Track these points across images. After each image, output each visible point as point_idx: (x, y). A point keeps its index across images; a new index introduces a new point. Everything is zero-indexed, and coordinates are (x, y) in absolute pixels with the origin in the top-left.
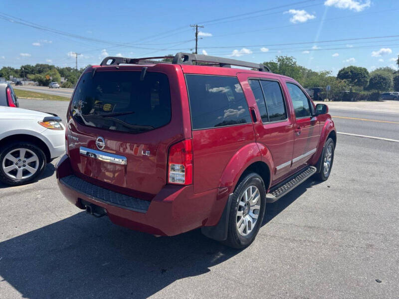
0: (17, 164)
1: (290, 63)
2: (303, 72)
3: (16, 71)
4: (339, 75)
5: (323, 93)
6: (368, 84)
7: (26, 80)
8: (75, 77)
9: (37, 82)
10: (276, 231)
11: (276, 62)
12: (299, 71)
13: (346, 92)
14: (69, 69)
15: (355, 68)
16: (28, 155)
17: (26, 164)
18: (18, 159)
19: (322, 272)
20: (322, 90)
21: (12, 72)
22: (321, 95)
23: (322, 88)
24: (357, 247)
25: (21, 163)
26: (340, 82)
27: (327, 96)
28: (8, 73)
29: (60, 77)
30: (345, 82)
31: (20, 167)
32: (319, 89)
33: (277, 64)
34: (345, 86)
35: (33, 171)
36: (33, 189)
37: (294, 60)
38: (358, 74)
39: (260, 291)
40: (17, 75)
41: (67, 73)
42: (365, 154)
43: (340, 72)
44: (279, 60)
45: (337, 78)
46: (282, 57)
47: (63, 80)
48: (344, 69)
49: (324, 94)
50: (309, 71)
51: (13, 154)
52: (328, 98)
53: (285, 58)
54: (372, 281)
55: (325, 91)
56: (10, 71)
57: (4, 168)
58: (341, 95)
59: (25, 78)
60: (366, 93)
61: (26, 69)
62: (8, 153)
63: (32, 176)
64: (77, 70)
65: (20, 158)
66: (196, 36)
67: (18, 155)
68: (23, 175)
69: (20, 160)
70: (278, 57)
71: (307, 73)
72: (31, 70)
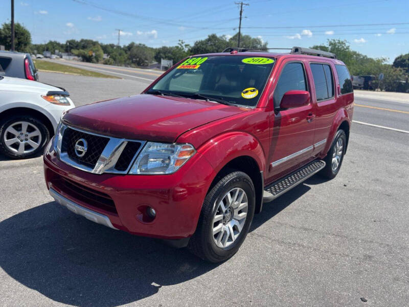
0: (19, 137)
1: (343, 47)
2: (357, 58)
3: (62, 46)
4: (394, 63)
5: (374, 81)
7: (70, 55)
8: (117, 54)
9: (80, 58)
10: (266, 231)
11: (328, 46)
12: (352, 56)
13: (401, 83)
14: (112, 46)
16: (30, 130)
17: (28, 138)
18: (20, 133)
19: (301, 281)
20: (374, 79)
21: (57, 47)
22: (372, 84)
23: (374, 76)
24: (352, 258)
25: (23, 137)
26: (396, 70)
27: (379, 85)
28: (54, 48)
29: (103, 53)
30: (401, 70)
31: (22, 141)
32: (371, 77)
33: (328, 48)
34: (400, 76)
35: (35, 145)
36: (32, 164)
37: (347, 44)
39: (221, 296)
40: (62, 50)
41: (110, 49)
42: (401, 152)
43: (396, 59)
44: (331, 44)
45: (393, 66)
46: (334, 40)
47: (105, 56)
48: (401, 57)
49: (376, 82)
50: (364, 58)
51: (15, 127)
52: (380, 88)
53: (337, 42)
54: (356, 299)
55: (378, 80)
56: (56, 46)
57: (6, 140)
58: (395, 85)
59: (70, 53)
61: (71, 44)
62: (9, 125)
63: (34, 151)
64: (120, 47)
65: (22, 132)
66: (241, 15)
67: (20, 128)
68: (26, 150)
69: (22, 134)
70: (330, 40)
71: (361, 59)
72: (75, 45)
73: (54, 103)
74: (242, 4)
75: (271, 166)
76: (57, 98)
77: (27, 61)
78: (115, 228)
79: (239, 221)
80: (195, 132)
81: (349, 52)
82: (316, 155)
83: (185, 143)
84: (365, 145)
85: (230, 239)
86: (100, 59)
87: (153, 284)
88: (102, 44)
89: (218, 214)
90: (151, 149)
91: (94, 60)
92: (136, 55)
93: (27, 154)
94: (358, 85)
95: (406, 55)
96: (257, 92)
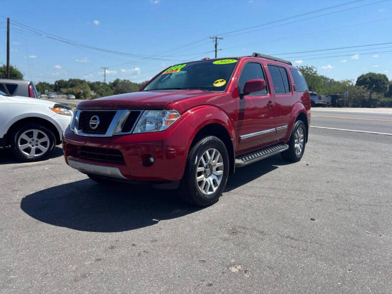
0: (30, 143)
1: (311, 72)
2: (325, 82)
3: (51, 86)
4: (357, 82)
5: (340, 99)
6: (388, 90)
7: (59, 94)
8: (104, 90)
12: (320, 80)
13: (365, 99)
14: (98, 83)
15: (374, 75)
16: (40, 136)
17: (39, 143)
18: (31, 139)
20: (340, 97)
21: (47, 87)
22: (338, 101)
23: (340, 95)
25: (34, 143)
26: (359, 88)
27: (345, 102)
28: (43, 88)
29: (90, 90)
30: (363, 88)
31: (33, 146)
32: (337, 96)
34: (364, 93)
35: (44, 149)
37: (314, 70)
38: (377, 81)
40: (51, 90)
41: (96, 86)
45: (356, 85)
46: (302, 67)
47: (92, 93)
48: (363, 76)
49: (342, 100)
50: (331, 81)
51: (28, 134)
53: (305, 68)
54: (307, 219)
55: (344, 98)
56: (45, 86)
57: (20, 146)
58: (360, 101)
59: (59, 92)
60: (387, 100)
61: (60, 84)
62: (23, 132)
63: (43, 155)
64: (106, 84)
65: (34, 138)
66: (216, 47)
67: (31, 135)
68: (36, 153)
69: (33, 140)
70: (299, 67)
71: (329, 82)
72: (64, 85)
73: (59, 114)
74: (216, 38)
75: (240, 138)
76: (62, 110)
77: (30, 87)
78: (126, 178)
79: (217, 176)
80: (177, 103)
81: (318, 77)
82: (280, 140)
83: (172, 109)
84: (328, 142)
85: (211, 189)
86: (88, 95)
87: (154, 220)
88: (89, 82)
89: (200, 166)
90: (147, 116)
91: (82, 97)
92: (121, 90)
93: (36, 157)
94: (326, 103)
95: (367, 74)
96: (225, 82)
